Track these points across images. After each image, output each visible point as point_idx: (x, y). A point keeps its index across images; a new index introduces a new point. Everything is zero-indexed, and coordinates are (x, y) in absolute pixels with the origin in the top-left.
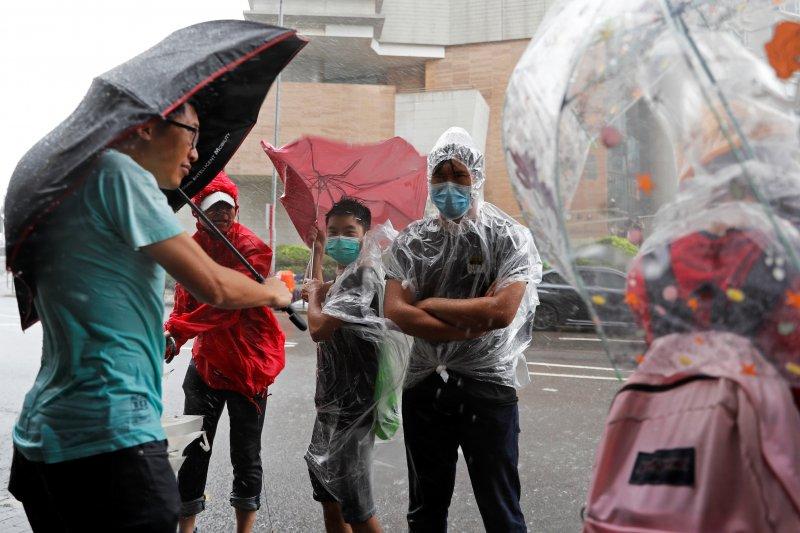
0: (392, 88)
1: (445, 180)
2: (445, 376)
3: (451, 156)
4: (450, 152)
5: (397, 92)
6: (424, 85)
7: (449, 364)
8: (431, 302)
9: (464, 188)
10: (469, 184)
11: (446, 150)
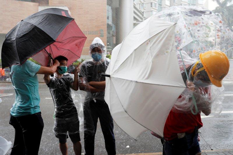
0: (37, 4)
1: (96, 52)
2: (95, 101)
3: (97, 46)
4: (97, 45)
5: (39, 5)
6: (48, 4)
7: (96, 98)
8: (91, 83)
9: (100, 54)
10: (101, 53)
11: (95, 44)
